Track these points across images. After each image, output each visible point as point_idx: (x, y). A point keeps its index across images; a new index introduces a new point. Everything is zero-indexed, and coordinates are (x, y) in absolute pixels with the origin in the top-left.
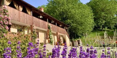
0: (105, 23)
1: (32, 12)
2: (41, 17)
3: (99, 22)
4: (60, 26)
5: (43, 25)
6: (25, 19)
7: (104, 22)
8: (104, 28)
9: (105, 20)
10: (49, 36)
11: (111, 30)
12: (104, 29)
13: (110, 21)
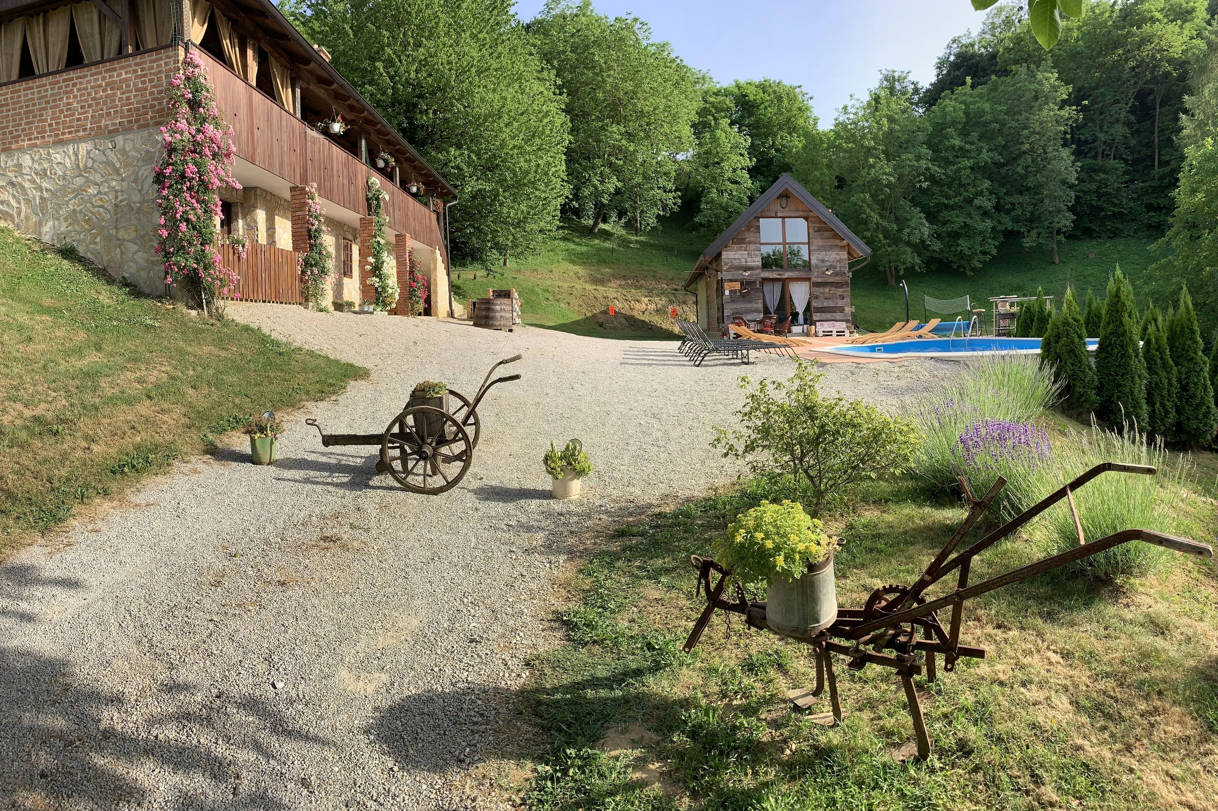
0: (618, 192)
1: (298, 91)
2: (337, 127)
3: (589, 180)
4: (414, 189)
5: (346, 182)
6: (275, 140)
7: (613, 184)
8: (605, 221)
9: (617, 171)
10: (371, 260)
11: (634, 238)
12: (602, 226)
13: (639, 185)
